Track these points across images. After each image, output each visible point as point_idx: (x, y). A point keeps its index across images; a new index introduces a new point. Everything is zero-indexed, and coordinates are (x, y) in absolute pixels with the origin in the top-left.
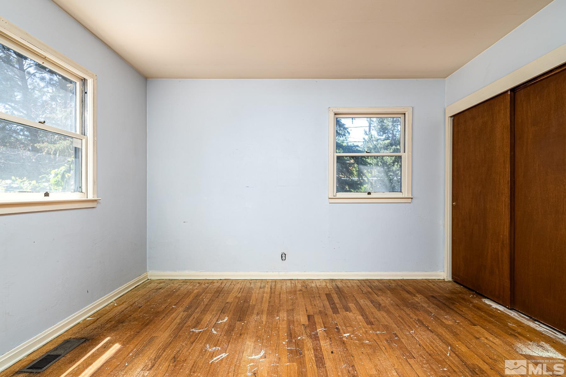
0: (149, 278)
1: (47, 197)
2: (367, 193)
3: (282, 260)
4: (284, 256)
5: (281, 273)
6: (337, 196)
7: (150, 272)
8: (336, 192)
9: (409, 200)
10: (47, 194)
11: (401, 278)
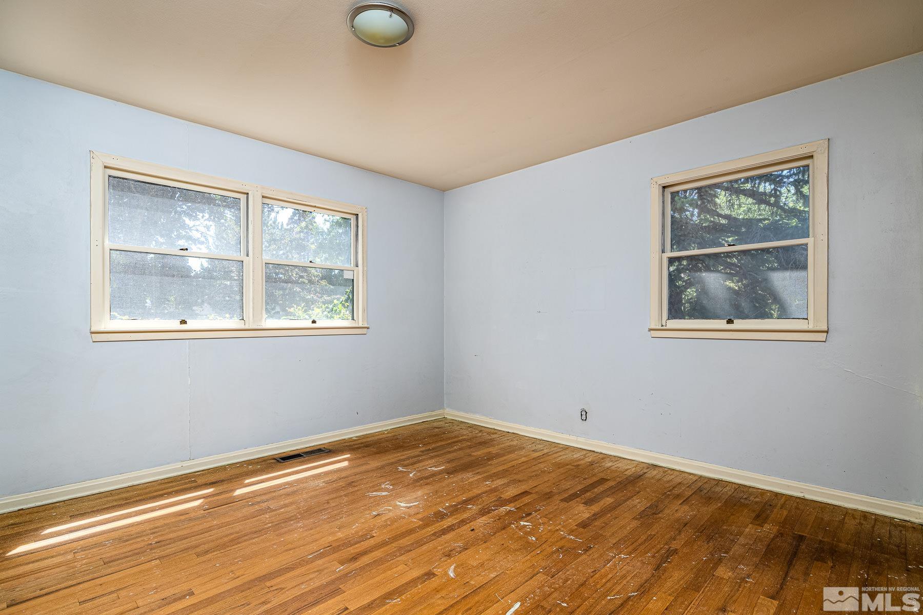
0: (446, 417)
1: (314, 324)
2: (725, 321)
3: (582, 420)
4: (585, 414)
5: (580, 439)
6: (669, 327)
7: (447, 409)
8: (668, 319)
9: (822, 337)
10: (314, 322)
11: (800, 495)
